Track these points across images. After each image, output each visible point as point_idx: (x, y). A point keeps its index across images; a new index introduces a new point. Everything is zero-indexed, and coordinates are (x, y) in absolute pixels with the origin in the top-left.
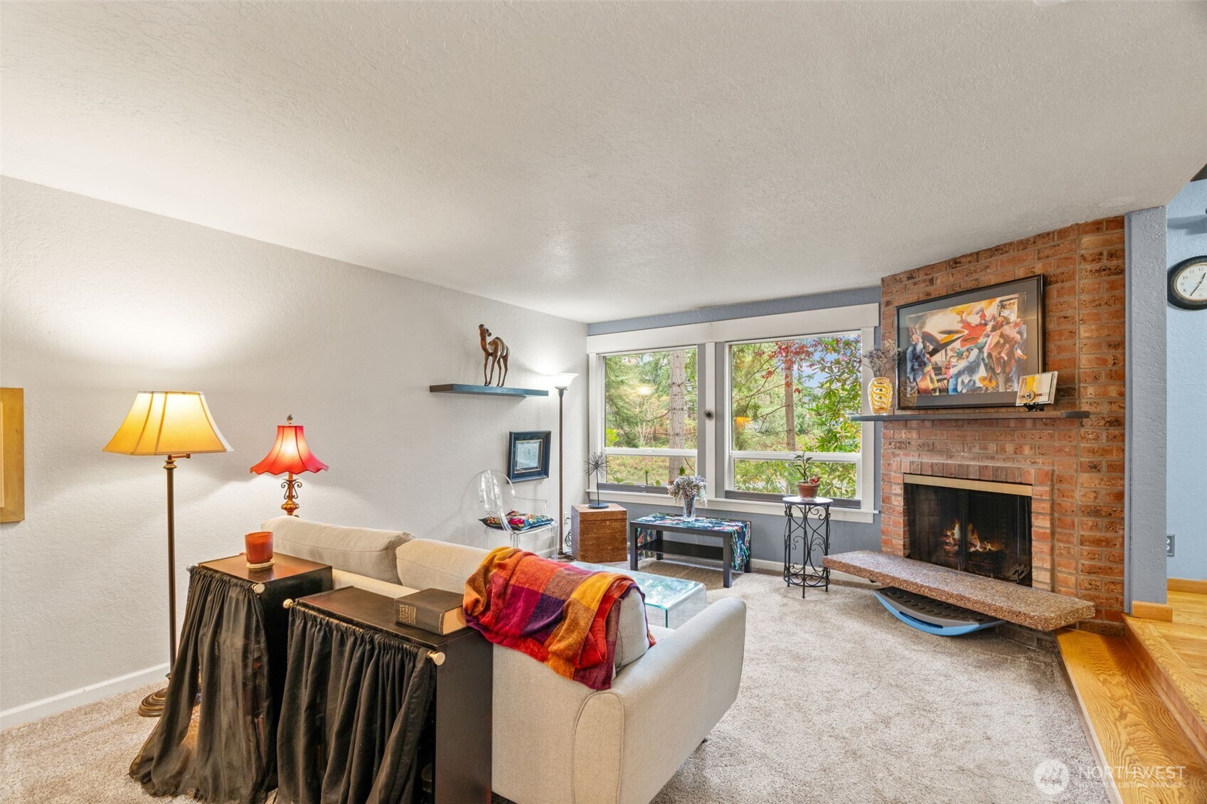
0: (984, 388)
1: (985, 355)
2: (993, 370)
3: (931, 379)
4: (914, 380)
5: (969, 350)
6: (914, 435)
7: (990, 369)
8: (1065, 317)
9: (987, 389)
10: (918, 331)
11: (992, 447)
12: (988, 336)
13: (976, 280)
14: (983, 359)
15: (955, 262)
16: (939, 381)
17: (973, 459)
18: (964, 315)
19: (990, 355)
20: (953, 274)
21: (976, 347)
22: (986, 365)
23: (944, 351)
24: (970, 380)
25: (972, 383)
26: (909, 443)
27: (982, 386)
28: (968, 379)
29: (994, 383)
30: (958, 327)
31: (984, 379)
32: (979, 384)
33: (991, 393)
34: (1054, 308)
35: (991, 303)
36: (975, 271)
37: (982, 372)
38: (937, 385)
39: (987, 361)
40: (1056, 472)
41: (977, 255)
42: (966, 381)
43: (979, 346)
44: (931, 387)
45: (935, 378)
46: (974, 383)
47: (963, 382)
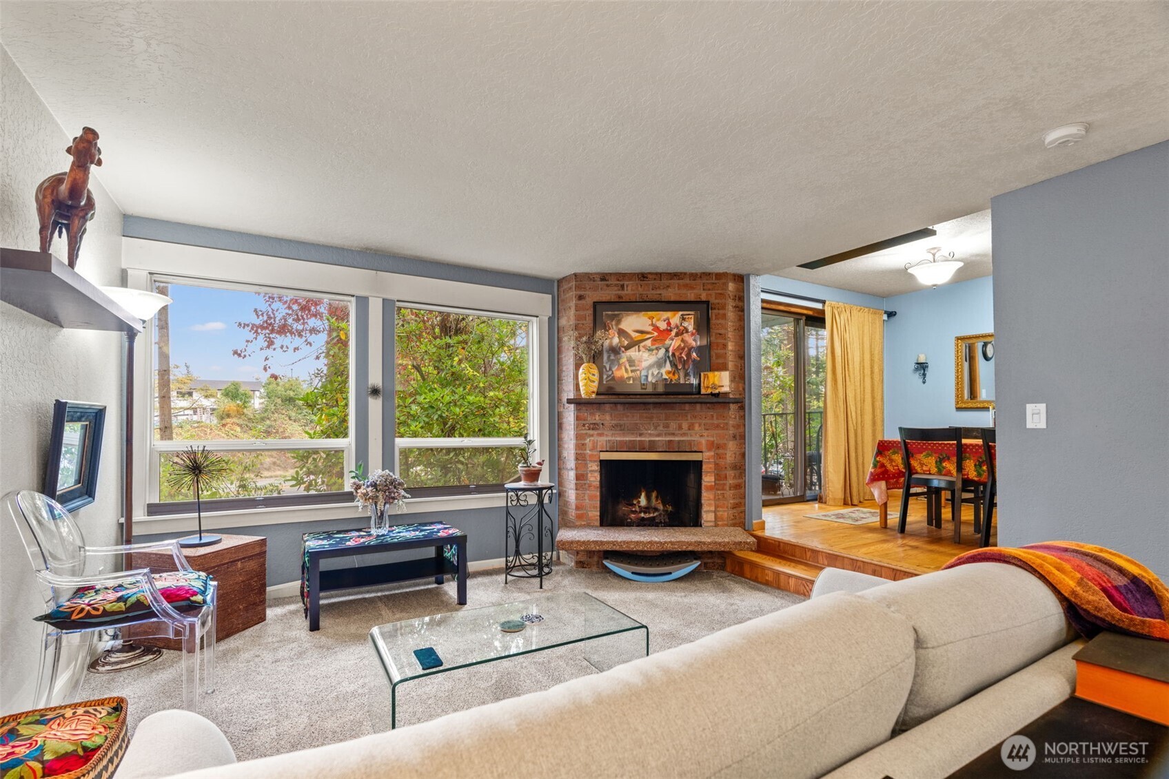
0: (669, 380)
1: (670, 354)
2: (676, 366)
3: (626, 370)
4: (610, 369)
5: (658, 349)
6: (608, 417)
7: (673, 365)
8: (720, 334)
9: (671, 380)
10: (614, 327)
11: (673, 425)
12: (673, 340)
13: (660, 294)
14: (669, 357)
15: (643, 276)
16: (632, 371)
17: (659, 435)
18: (654, 320)
19: (673, 355)
20: (641, 286)
21: (663, 347)
22: (670, 362)
23: (637, 347)
24: (659, 373)
25: (660, 375)
26: (603, 424)
27: (667, 377)
28: (657, 371)
29: (677, 377)
30: (650, 329)
31: (669, 372)
32: (665, 376)
33: (675, 384)
34: (713, 327)
35: (675, 315)
36: (659, 288)
37: (668, 367)
38: (631, 374)
39: (671, 359)
40: (715, 442)
41: (659, 276)
42: (655, 373)
43: (666, 346)
44: (626, 376)
45: (629, 369)
46: (662, 375)
47: (653, 374)
